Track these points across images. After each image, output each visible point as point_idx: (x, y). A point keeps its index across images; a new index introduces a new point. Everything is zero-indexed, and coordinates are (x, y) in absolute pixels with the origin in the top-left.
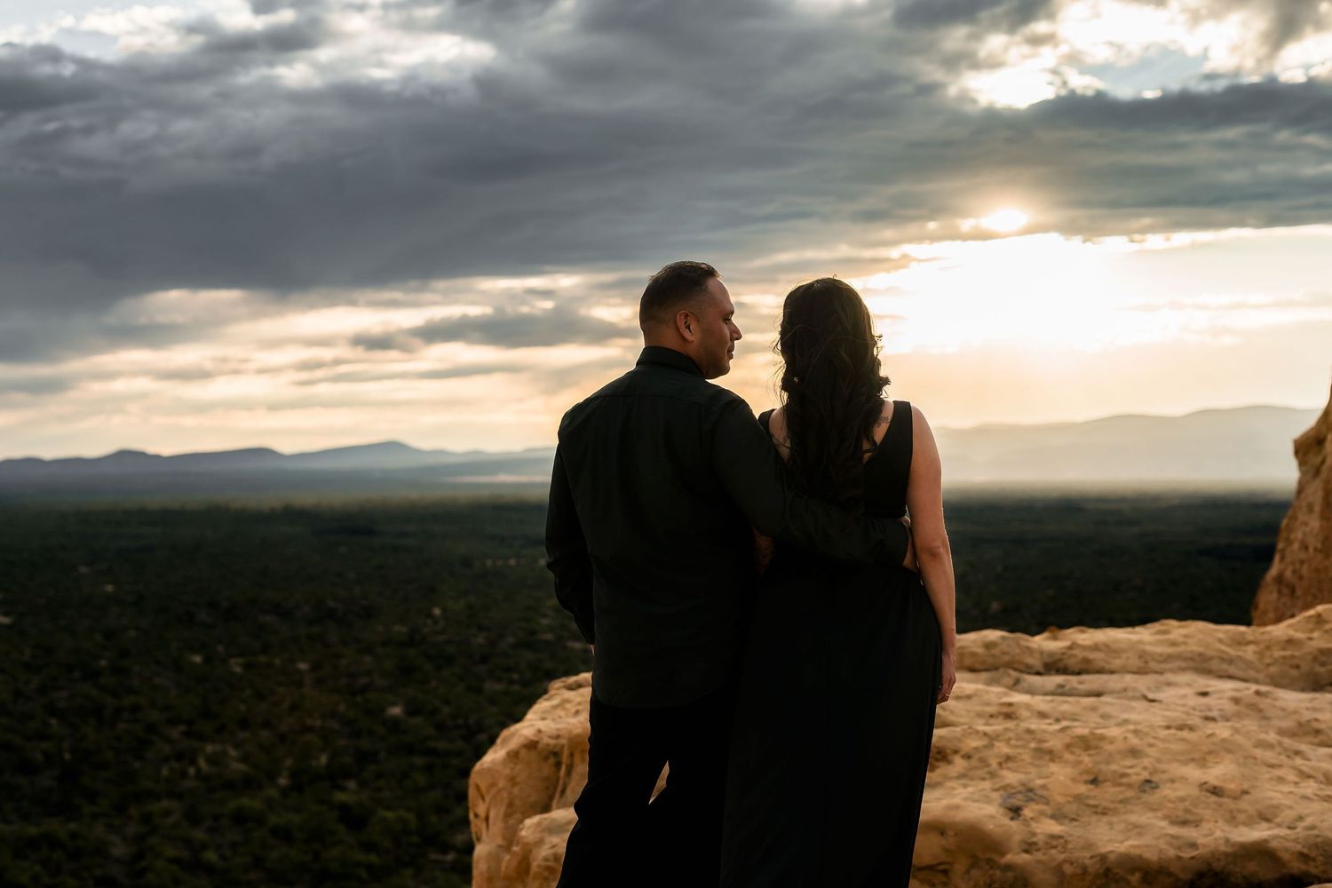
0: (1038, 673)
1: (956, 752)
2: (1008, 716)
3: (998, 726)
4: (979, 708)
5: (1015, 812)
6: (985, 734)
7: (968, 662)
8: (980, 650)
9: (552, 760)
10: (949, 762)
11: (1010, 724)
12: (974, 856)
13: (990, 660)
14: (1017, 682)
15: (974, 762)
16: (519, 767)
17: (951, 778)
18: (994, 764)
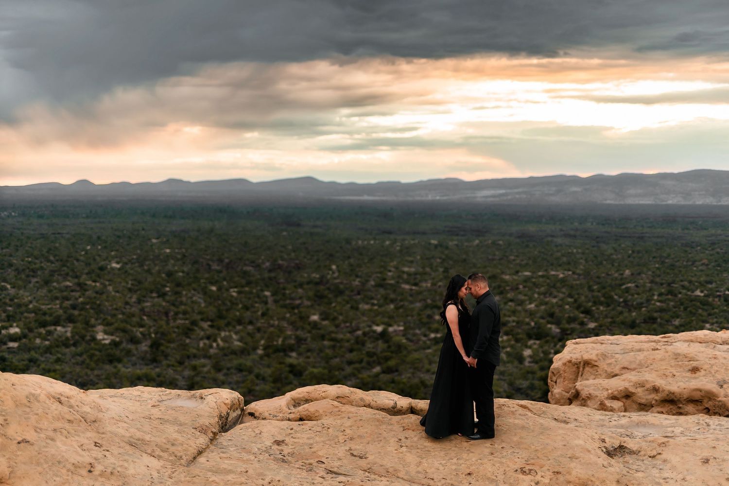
0: (721, 344)
1: (702, 369)
2: (715, 358)
3: (713, 362)
4: (706, 356)
5: (721, 386)
6: (710, 364)
7: (699, 340)
8: (703, 337)
9: (576, 366)
10: (700, 371)
11: (717, 361)
12: (710, 398)
13: (706, 340)
14: (715, 347)
15: (707, 372)
16: (566, 368)
17: (701, 376)
18: (713, 372)
